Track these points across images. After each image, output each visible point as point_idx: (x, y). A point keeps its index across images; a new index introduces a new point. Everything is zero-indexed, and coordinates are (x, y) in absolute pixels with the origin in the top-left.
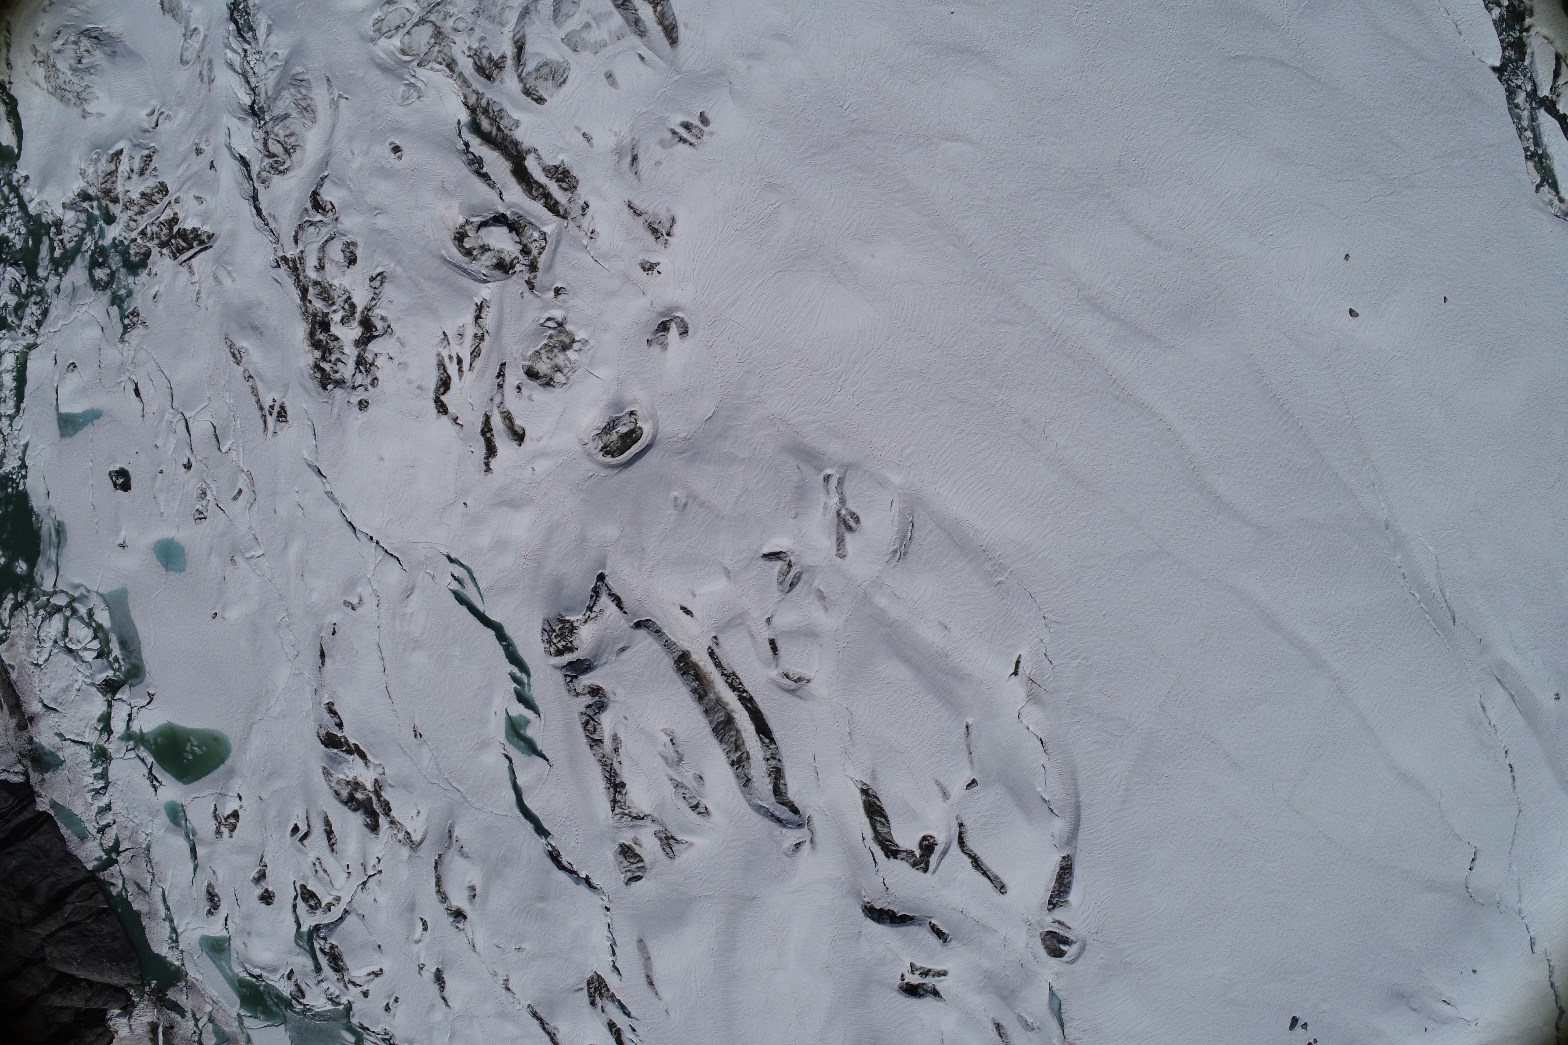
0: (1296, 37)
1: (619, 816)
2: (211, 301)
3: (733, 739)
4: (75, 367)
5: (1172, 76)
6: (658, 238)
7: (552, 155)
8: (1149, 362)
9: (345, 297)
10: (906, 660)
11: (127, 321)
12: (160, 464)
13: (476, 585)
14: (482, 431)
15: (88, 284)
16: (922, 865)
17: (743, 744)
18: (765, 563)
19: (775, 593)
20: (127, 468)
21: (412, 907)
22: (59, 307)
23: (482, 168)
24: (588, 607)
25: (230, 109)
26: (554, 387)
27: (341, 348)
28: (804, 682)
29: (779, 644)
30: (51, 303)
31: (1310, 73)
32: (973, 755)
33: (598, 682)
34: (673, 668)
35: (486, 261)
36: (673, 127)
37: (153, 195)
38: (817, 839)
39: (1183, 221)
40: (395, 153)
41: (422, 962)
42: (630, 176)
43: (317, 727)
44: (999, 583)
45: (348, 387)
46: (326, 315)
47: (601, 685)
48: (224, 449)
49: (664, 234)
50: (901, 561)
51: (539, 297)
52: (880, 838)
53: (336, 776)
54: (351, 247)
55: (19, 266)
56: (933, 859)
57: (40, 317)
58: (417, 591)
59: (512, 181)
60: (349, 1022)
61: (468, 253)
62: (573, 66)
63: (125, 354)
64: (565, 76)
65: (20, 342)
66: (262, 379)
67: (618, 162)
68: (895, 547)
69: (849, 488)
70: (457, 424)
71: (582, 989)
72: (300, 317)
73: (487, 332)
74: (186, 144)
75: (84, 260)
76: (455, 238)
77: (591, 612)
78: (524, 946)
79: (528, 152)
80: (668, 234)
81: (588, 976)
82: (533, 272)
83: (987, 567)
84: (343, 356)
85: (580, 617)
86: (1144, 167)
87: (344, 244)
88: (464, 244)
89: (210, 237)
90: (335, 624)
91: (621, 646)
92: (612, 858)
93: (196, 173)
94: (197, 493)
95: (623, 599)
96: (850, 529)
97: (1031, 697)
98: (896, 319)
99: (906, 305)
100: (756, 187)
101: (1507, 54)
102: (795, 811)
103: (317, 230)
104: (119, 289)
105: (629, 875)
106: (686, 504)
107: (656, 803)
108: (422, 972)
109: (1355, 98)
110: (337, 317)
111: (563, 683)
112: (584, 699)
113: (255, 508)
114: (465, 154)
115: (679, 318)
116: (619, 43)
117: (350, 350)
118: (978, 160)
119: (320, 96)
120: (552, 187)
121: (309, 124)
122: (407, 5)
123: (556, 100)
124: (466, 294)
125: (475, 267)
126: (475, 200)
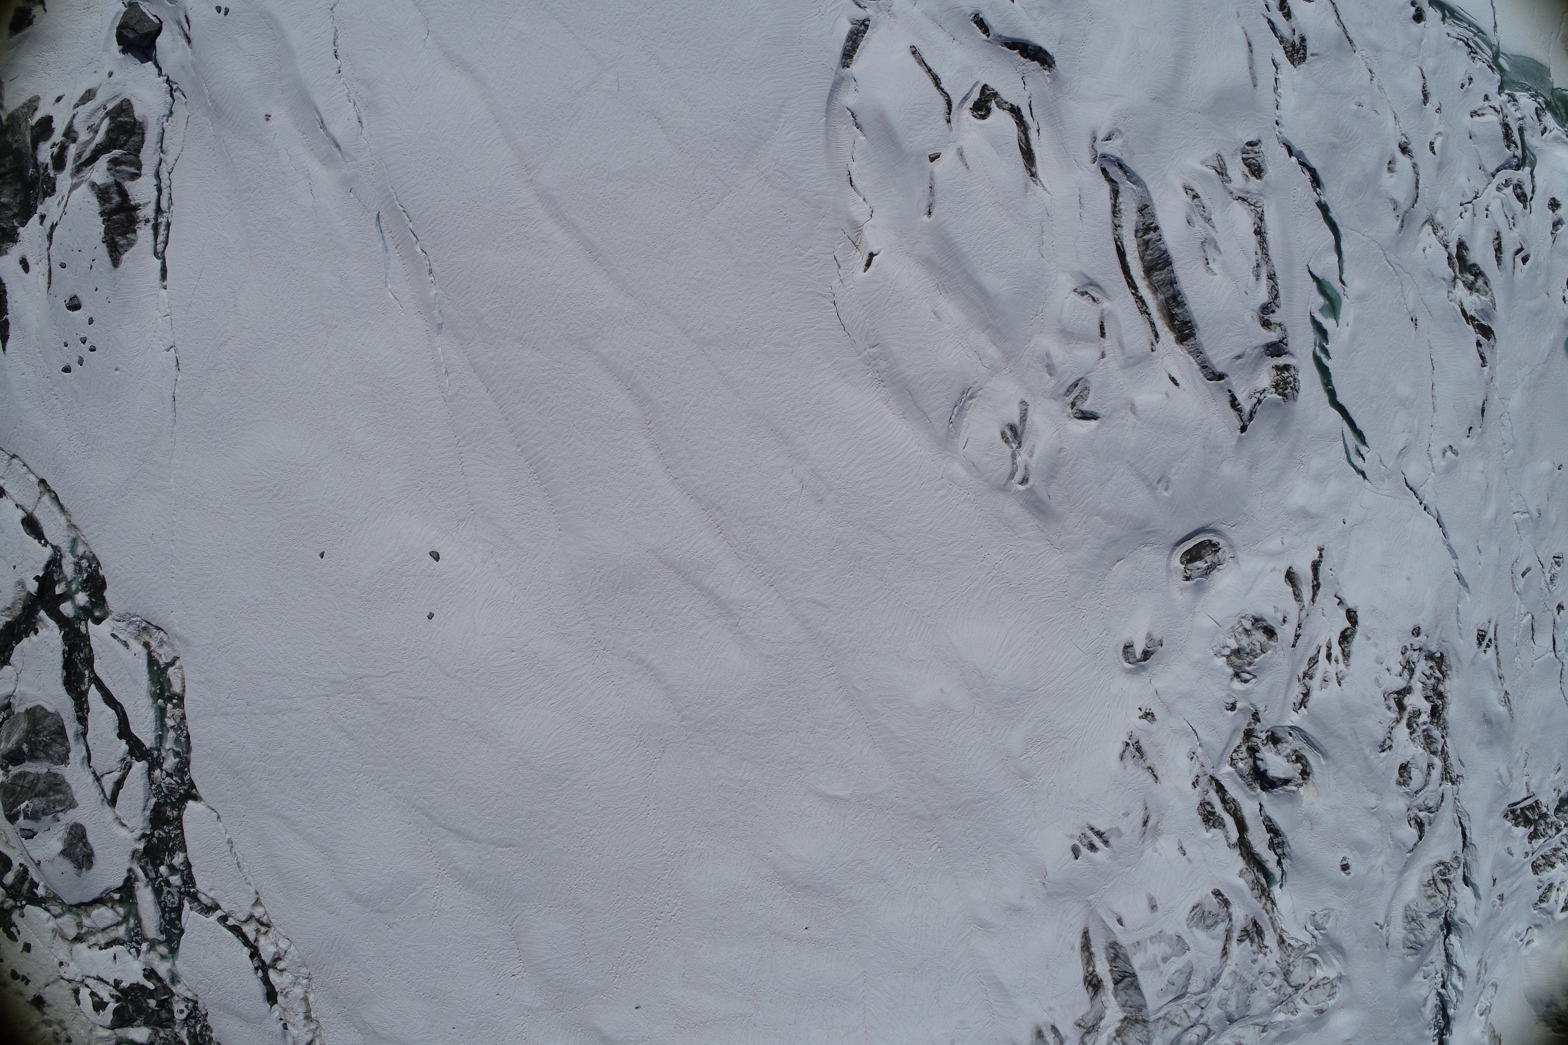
0: (432, 859)
1: (1257, 205)
2: (1518, 756)
3: (1149, 252)
5: (586, 834)
6: (1137, 743)
7: (1216, 839)
8: (677, 540)
9: (1414, 735)
10: (980, 289)
13: (1346, 446)
14: (1319, 588)
16: (988, 92)
17: (1139, 246)
18: (1098, 411)
19: (1094, 380)
21: (1441, 166)
23: (1271, 838)
24: (1260, 403)
25: (1470, 932)
26: (1253, 617)
27: (1424, 689)
28: (1079, 291)
29: (1098, 331)
31: (426, 819)
32: (929, 185)
33: (1264, 331)
34: (1198, 329)
35: (1286, 748)
36: (1106, 848)
38: (1088, 140)
39: (607, 680)
40: (1347, 864)
41: (1438, 115)
42: (1151, 807)
43: (1495, 347)
44: (874, 347)
45: (1425, 651)
46: (1432, 723)
47: (1261, 328)
48: (1529, 616)
49: (1131, 745)
50: (968, 387)
51: (1252, 705)
52: (1022, 128)
53: (1487, 299)
54: (1402, 781)
56: (976, 96)
58: (1396, 451)
59: (1249, 821)
60: (1502, 77)
61: (1299, 758)
62: (1184, 922)
64: (1193, 913)
66: (1492, 672)
67: (1159, 823)
68: (970, 402)
69: (1006, 469)
70: (1339, 599)
71: (1312, 55)
72: (1450, 725)
73: (1299, 680)
74: (1509, 908)
76: (1308, 774)
77: (1259, 399)
78: (1356, 107)
79: (1235, 845)
80: (1128, 744)
81: (1303, 65)
82: (1250, 730)
83: (883, 365)
84: (1423, 681)
85: (1269, 396)
86: (638, 743)
87: (1408, 785)
88: (1302, 767)
89: (1506, 816)
90: (1468, 437)
91: (1240, 361)
92: (1269, 167)
93: (1507, 879)
94: (1557, 581)
95: (1228, 405)
96: (1012, 428)
97: (858, 229)
98: (930, 625)
99: (918, 637)
100: (1040, 777)
102: (1104, 171)
103: (1426, 803)
105: (1256, 149)
106: (1159, 481)
107: (1228, 209)
108: (1439, 106)
109: (379, 786)
110: (1424, 718)
111: (1289, 339)
112: (1275, 319)
113: (1514, 558)
114: (1284, 854)
115: (1129, 663)
116: (1138, 938)
117: (1417, 686)
118: (813, 774)
119: (1398, 931)
120: (1219, 808)
121: (1412, 905)
122: (1306, 1006)
123: (1203, 893)
124: (1314, 719)
125: (1297, 743)
126: (1286, 807)
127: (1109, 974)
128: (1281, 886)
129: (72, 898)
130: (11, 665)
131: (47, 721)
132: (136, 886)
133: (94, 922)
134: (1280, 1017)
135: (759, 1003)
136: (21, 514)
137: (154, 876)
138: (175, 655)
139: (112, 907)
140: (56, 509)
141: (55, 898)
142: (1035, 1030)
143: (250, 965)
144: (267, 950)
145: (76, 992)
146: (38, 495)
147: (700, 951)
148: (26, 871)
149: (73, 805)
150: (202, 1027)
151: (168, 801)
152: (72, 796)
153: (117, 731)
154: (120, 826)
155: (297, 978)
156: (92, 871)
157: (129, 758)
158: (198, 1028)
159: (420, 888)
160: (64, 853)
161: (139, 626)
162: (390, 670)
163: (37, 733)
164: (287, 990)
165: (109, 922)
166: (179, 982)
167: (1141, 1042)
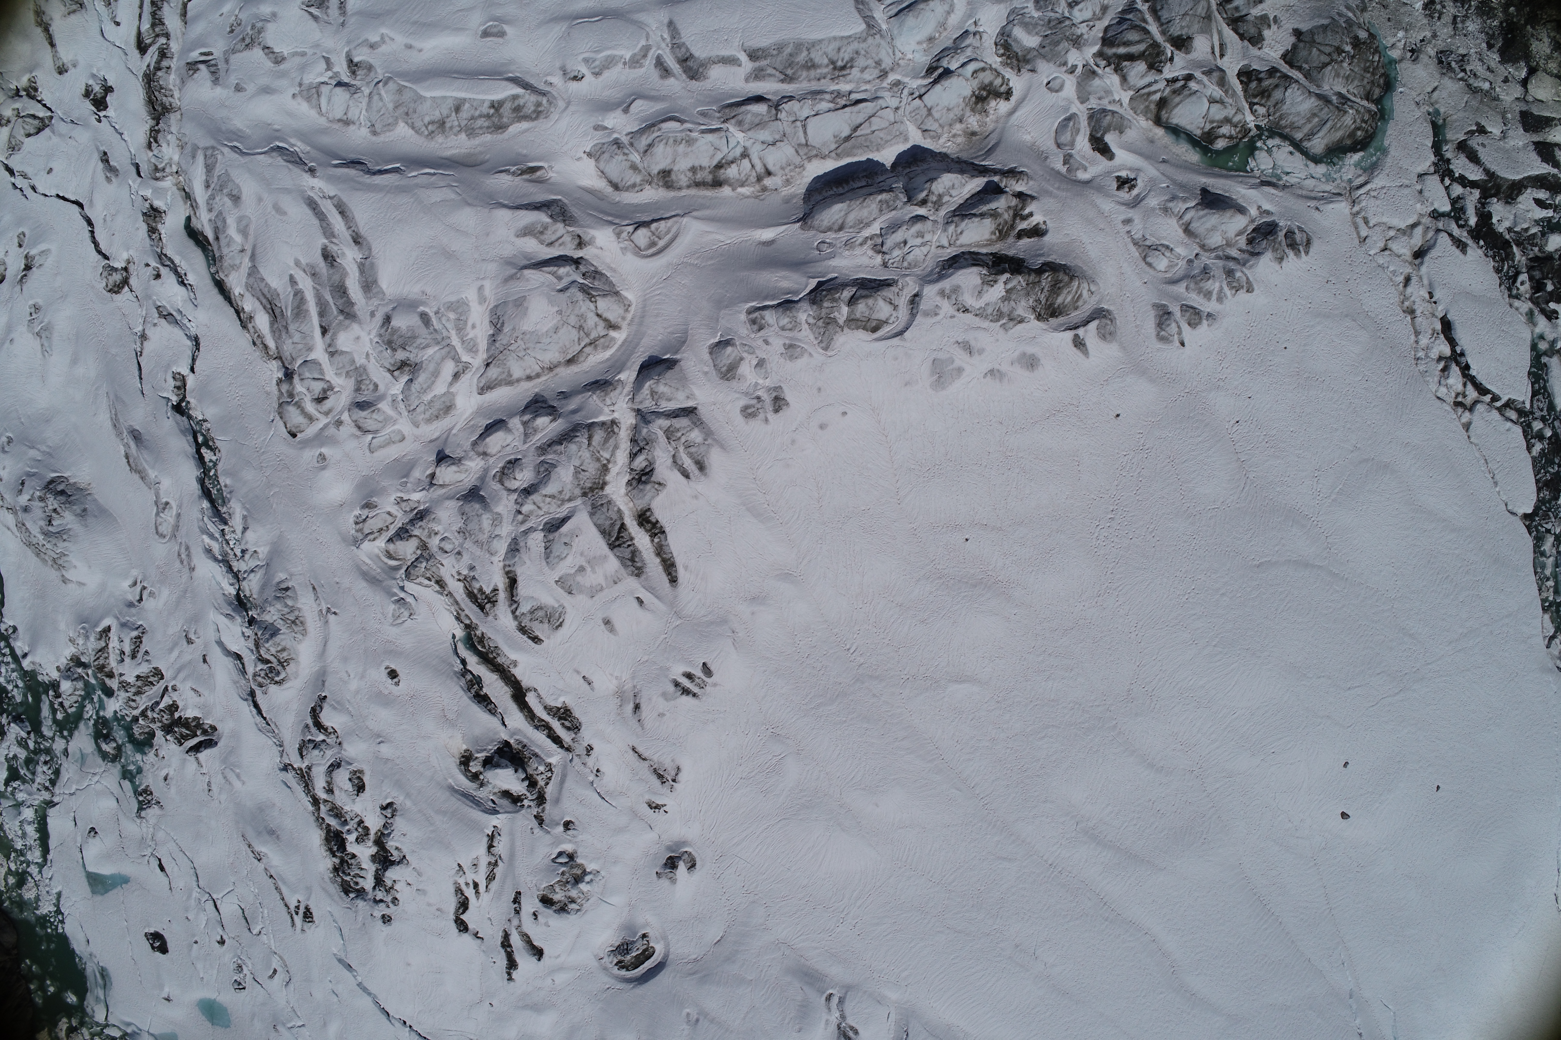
0: (1325, 529)
2: (223, 797)
4: (96, 833)
6: (663, 783)
7: (552, 697)
8: (1140, 885)
9: (357, 820)
11: (141, 798)
12: (194, 935)
14: (503, 944)
15: (96, 753)
20: (162, 932)
22: (70, 771)
23: (481, 688)
25: (216, 605)
26: (569, 913)
27: (359, 864)
30: (61, 764)
31: (1334, 571)
35: (494, 787)
36: (676, 678)
37: (148, 677)
39: (1188, 745)
40: (393, 678)
42: (633, 722)
45: (370, 899)
46: (340, 833)
48: (255, 932)
49: (670, 780)
51: (548, 832)
54: (359, 775)
55: (22, 721)
57: (53, 777)
59: (513, 708)
61: (475, 777)
62: (569, 609)
63: (145, 830)
64: (561, 620)
65: (36, 797)
66: (284, 883)
67: (620, 706)
69: (848, 1007)
70: (478, 938)
72: (314, 824)
73: (500, 857)
74: (175, 628)
75: (88, 728)
76: (461, 763)
79: (529, 690)
80: (674, 781)
82: (540, 805)
84: (362, 871)
86: (1153, 694)
87: (351, 772)
88: (470, 767)
89: (214, 728)
93: (190, 662)
94: (233, 966)
98: (898, 861)
99: (908, 848)
100: (760, 738)
103: (321, 751)
104: (128, 764)
106: (697, 1020)
109: (1377, 591)
110: (351, 838)
113: (291, 986)
114: (463, 675)
115: (686, 852)
116: (616, 587)
117: (368, 866)
118: (986, 701)
119: (307, 605)
120: (554, 723)
121: (301, 637)
122: (389, 509)
123: (553, 640)
124: (475, 826)
125: (483, 794)
126: (477, 731)
127: (633, 534)
128: (454, 637)
134: (416, 496)
135: (1001, 450)
142: (708, 471)
147: (1067, 494)
155: (1427, 356)
159: (1333, 497)
167: (583, 471)
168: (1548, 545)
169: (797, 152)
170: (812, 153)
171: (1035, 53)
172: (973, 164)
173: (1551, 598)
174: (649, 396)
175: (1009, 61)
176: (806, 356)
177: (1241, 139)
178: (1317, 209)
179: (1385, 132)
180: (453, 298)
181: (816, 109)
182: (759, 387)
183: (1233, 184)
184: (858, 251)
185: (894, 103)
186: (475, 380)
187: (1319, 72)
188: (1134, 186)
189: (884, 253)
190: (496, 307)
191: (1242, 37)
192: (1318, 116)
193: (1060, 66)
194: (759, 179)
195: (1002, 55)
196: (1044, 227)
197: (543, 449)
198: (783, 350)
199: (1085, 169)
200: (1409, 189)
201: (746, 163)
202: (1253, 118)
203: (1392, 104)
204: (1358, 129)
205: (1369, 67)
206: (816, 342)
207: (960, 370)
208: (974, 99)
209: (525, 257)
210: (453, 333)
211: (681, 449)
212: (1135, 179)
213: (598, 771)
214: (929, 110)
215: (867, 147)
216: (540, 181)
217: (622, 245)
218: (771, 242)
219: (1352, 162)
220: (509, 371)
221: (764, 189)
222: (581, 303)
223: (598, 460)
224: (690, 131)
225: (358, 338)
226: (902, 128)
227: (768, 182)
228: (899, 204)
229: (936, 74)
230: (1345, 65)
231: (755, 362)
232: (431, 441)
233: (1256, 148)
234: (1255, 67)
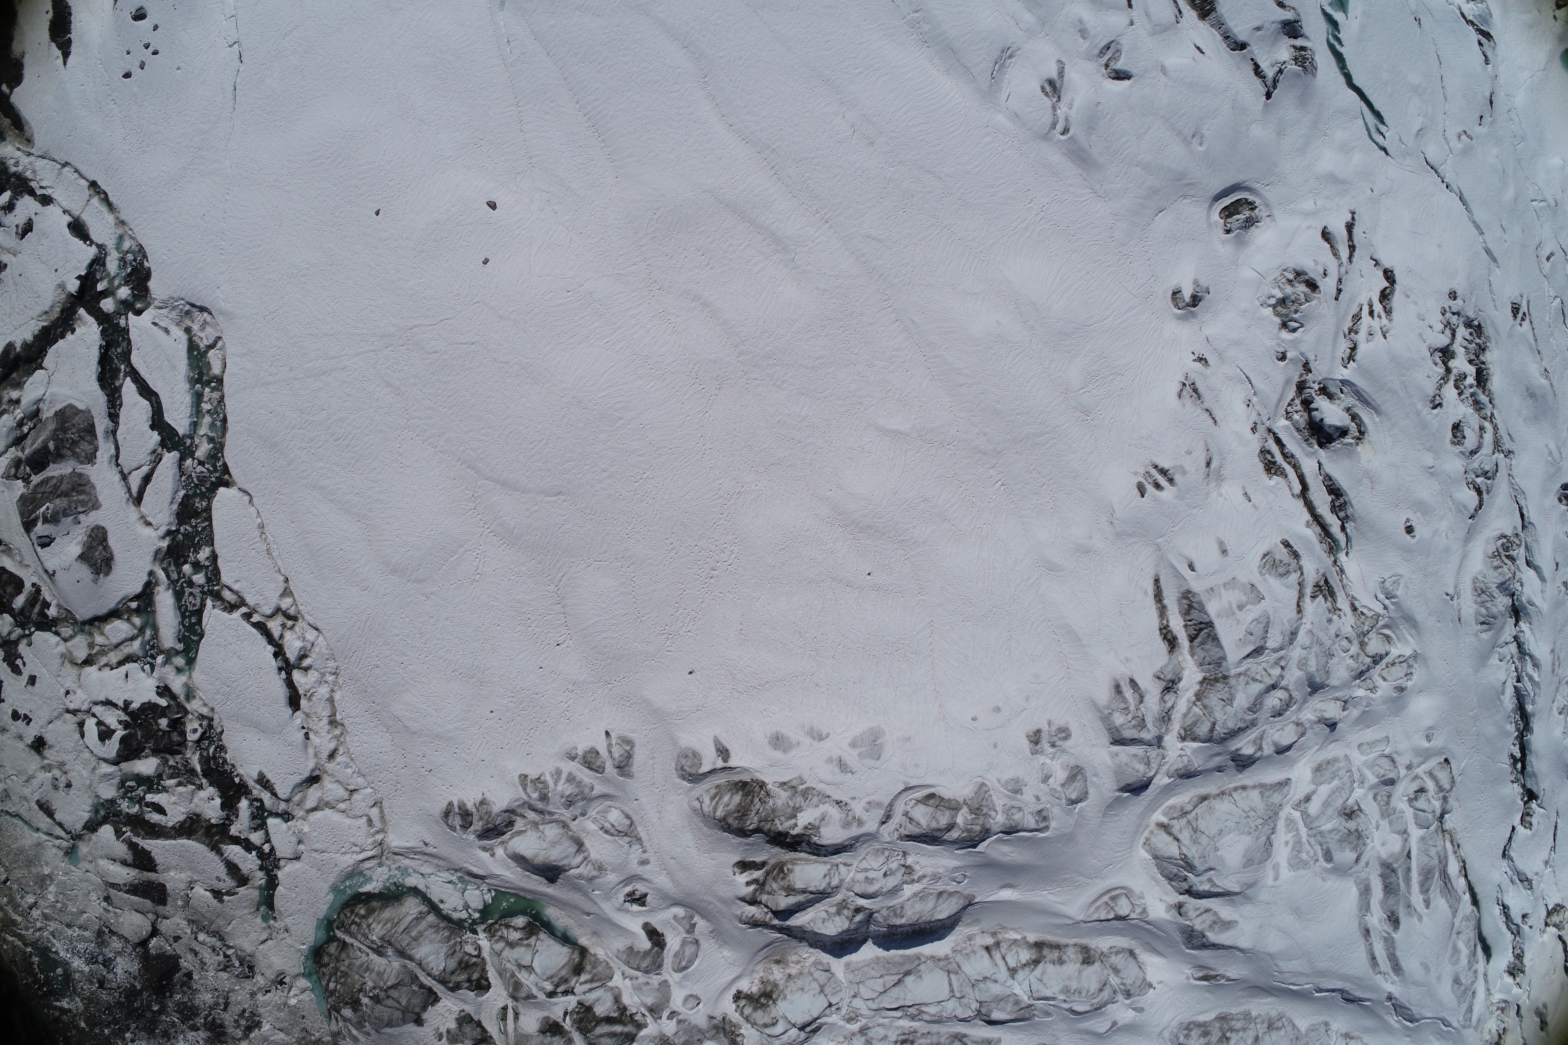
0: (477, 517)
6: (1194, 385)
7: (1280, 486)
8: (733, 180)
9: (1463, 397)
13: (1366, 124)
14: (1354, 250)
18: (1131, 71)
19: (1125, 43)
23: (1332, 501)
24: (1283, 72)
25: (1539, 616)
26: (1294, 270)
27: (1467, 353)
31: (472, 472)
33: (1279, 9)
34: (1218, 4)
35: (1339, 404)
36: (1170, 487)
39: (663, 318)
40: (1410, 527)
42: (1213, 449)
43: (1495, 50)
44: (917, 12)
45: (1463, 316)
46: (1478, 389)
47: (1277, 7)
49: (1187, 386)
50: (1007, 47)
51: (1301, 354)
53: (1483, 6)
54: (1456, 441)
58: (1414, 132)
59: (1310, 480)
61: (1354, 417)
62: (1256, 570)
64: (1264, 561)
66: (1530, 345)
67: (1221, 467)
68: (1010, 61)
69: (1048, 118)
70: (1375, 261)
72: (1495, 397)
73: (1345, 336)
76: (1365, 435)
77: (1280, 68)
79: (1298, 496)
80: (1184, 384)
82: (1303, 381)
83: (926, 27)
84: (1465, 345)
85: (1289, 67)
87: (1463, 444)
88: (1356, 425)
89: (1559, 501)
90: (1480, 124)
91: (1259, 33)
95: (1252, 73)
96: (1051, 82)
98: (983, 261)
99: (971, 272)
100: (1100, 413)
101: (204, 504)
103: (1480, 469)
106: (1193, 136)
109: (424, 441)
110: (1470, 380)
111: (1303, 23)
112: (1289, 4)
113: (1536, 242)
114: (1347, 517)
115: (1179, 309)
116: (1211, 585)
117: (1459, 351)
118: (872, 408)
119: (1468, 605)
120: (1279, 458)
121: (1479, 577)
122: (1384, 683)
123: (1272, 542)
124: (1364, 372)
125: (1349, 400)
126: (1346, 463)
127: (1183, 630)
128: (1347, 554)
129: (83, 613)
130: (42, 368)
131: (77, 418)
132: (156, 592)
133: (108, 638)
134: (1361, 693)
135: (821, 659)
136: (67, 219)
137: (176, 578)
138: (217, 335)
139: (128, 620)
140: (104, 209)
141: (68, 617)
142: (1113, 684)
143: (274, 664)
144: (292, 645)
145: (81, 724)
146: (87, 197)
147: (758, 604)
148: (37, 590)
149: (96, 506)
150: (215, 750)
151: (198, 491)
152: (96, 497)
153: (150, 423)
154: (144, 525)
156: (110, 577)
157: (160, 449)
158: (211, 750)
159: (462, 550)
160: (82, 557)
161: (182, 310)
162: (443, 317)
163: (65, 430)
164: (311, 691)
165: (123, 636)
166: (194, 697)
167: (1223, 700)
168: (203, 450)
169: (959, 966)
170: (943, 963)
171: (707, 1035)
172: (789, 936)
173: (207, 390)
174: (1152, 761)
175: (733, 1029)
176: (1003, 781)
177: (496, 923)
178: (426, 844)
179: (329, 908)
180: (1301, 872)
181: (940, 1007)
182: (1050, 756)
183: (517, 883)
184: (929, 871)
185: (858, 1003)
186: (1291, 793)
187: (402, 980)
188: (628, 895)
189: (904, 866)
190: (1266, 860)
191: (479, 1024)
192: (411, 937)
193: (685, 1020)
194: (998, 944)
195: (738, 1035)
196: (736, 869)
197: (1253, 724)
198: (1024, 789)
199: (675, 917)
200: (314, 847)
201: (1012, 963)
202: (480, 942)
203: (316, 934)
204: (363, 917)
205: (341, 977)
206: (991, 792)
207: (853, 745)
208: (774, 996)
209: (1233, 901)
210: (1304, 840)
211: (1132, 708)
212: (625, 901)
213: (1248, 405)
214: (822, 991)
215: (888, 963)
216: (1202, 967)
217: (1143, 901)
218: (1003, 887)
219: (374, 884)
220: (1262, 797)
221: (994, 934)
222: (1196, 856)
223: (1205, 707)
224: (1065, 1001)
225: (1383, 844)
226: (851, 977)
227: (990, 941)
228: (885, 912)
229: (813, 1027)
230: (370, 984)
231: (1051, 780)
232: (1337, 741)
233: (480, 911)
234: (472, 993)
